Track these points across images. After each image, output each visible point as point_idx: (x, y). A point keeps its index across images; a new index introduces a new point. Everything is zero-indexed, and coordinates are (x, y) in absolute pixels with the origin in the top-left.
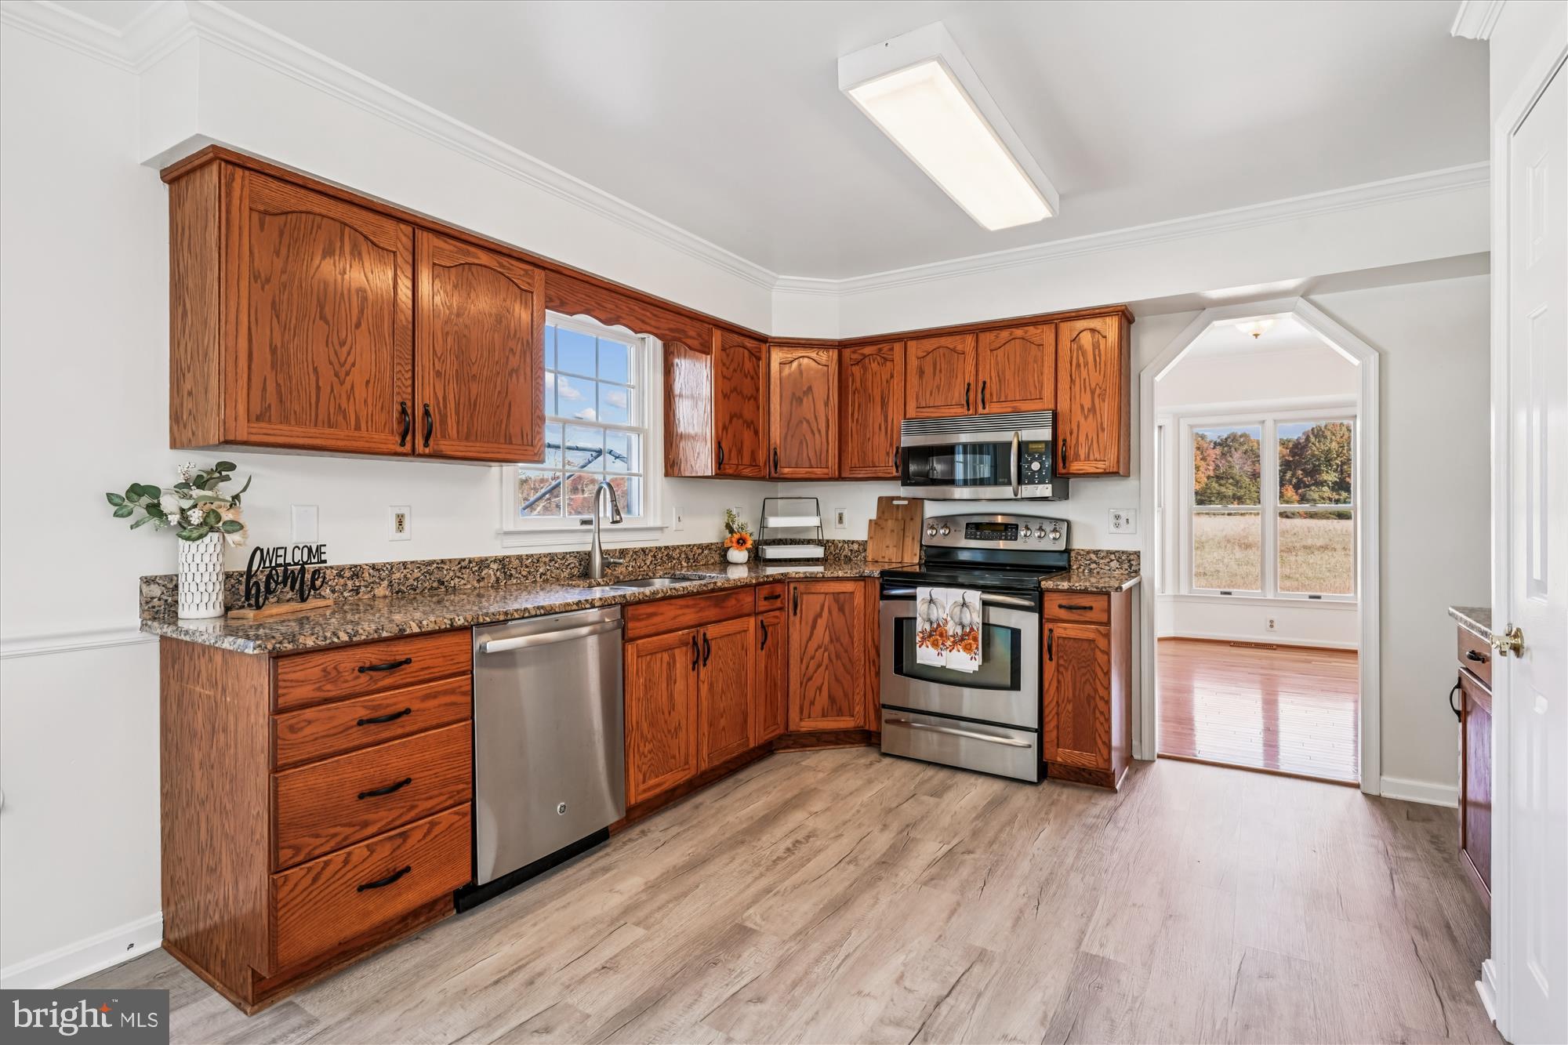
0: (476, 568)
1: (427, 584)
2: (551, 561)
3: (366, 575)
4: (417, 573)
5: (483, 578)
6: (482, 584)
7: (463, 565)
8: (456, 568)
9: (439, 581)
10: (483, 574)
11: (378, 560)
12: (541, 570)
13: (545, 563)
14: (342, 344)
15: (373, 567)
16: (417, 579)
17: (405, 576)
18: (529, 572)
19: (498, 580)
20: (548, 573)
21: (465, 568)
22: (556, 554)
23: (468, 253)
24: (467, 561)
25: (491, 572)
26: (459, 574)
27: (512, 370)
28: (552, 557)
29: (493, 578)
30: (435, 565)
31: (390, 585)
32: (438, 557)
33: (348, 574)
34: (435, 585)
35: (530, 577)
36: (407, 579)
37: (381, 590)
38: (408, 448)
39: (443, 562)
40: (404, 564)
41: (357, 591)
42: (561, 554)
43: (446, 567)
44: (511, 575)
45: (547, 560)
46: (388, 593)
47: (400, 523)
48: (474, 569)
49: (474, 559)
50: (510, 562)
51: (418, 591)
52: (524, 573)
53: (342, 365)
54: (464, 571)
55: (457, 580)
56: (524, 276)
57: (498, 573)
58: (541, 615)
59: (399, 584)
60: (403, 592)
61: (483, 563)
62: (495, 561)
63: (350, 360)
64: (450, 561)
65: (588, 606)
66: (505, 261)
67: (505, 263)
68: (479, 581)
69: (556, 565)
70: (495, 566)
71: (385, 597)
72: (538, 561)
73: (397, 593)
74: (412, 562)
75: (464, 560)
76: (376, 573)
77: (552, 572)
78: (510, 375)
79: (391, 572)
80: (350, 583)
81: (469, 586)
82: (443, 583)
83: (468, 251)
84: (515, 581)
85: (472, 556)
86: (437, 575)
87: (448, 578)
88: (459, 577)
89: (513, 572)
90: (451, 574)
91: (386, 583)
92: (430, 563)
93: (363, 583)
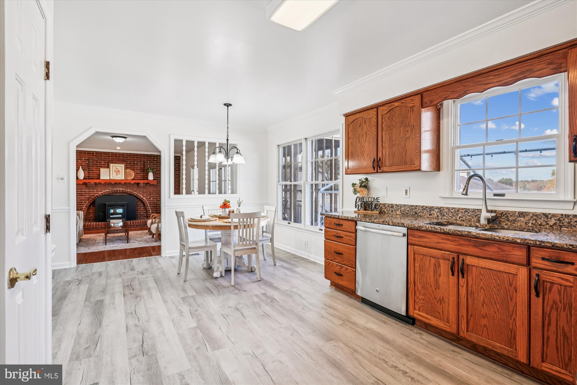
0: (429, 210)
1: (411, 213)
2: (465, 212)
3: (394, 207)
4: (408, 209)
5: (432, 214)
6: (431, 216)
7: (424, 208)
8: (421, 209)
9: (415, 212)
10: (431, 212)
11: (398, 203)
12: (460, 215)
13: (462, 212)
14: (363, 147)
15: (396, 205)
16: (408, 211)
17: (405, 209)
18: (453, 215)
19: (438, 216)
20: (464, 217)
21: (424, 209)
22: (469, 209)
23: (392, 105)
24: (425, 207)
25: (435, 212)
26: (422, 211)
27: (407, 138)
28: (466, 210)
29: (436, 215)
30: (414, 207)
31: (401, 211)
32: (415, 204)
33: (390, 206)
34: (414, 213)
35: (453, 217)
36: (405, 210)
37: (398, 212)
38: (376, 171)
39: (416, 206)
40: (405, 205)
41: (392, 211)
42: (472, 209)
43: (418, 208)
44: (444, 215)
45: (463, 211)
46: (400, 214)
47: (406, 193)
48: (428, 210)
49: (428, 206)
50: (443, 210)
51: (408, 215)
52: (451, 215)
53: (363, 152)
54: (424, 210)
55: (421, 213)
56: (411, 101)
57: (438, 213)
58: (370, 222)
59: (403, 211)
60: (404, 214)
61: (431, 208)
62: (437, 208)
63: (364, 150)
64: (419, 206)
65: (387, 224)
66: (403, 101)
67: (404, 101)
68: (430, 215)
69: (469, 214)
70: (437, 210)
71: (399, 215)
72: (458, 211)
73: (403, 214)
74: (407, 205)
75: (424, 206)
76: (397, 207)
77: (466, 217)
78: (406, 140)
79: (401, 207)
80: (391, 209)
81: (426, 216)
82: (416, 214)
83: (391, 105)
84: (446, 218)
85: (427, 205)
86: (415, 210)
87: (418, 212)
88: (422, 212)
89: (445, 214)
90: (419, 211)
91: (399, 210)
92: (412, 206)
93: (394, 209)
